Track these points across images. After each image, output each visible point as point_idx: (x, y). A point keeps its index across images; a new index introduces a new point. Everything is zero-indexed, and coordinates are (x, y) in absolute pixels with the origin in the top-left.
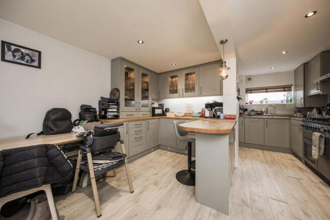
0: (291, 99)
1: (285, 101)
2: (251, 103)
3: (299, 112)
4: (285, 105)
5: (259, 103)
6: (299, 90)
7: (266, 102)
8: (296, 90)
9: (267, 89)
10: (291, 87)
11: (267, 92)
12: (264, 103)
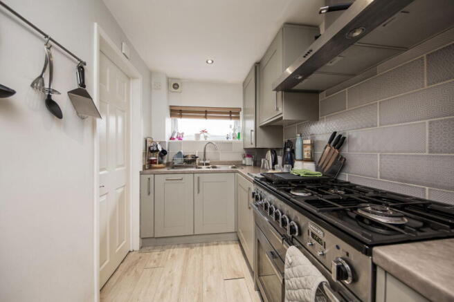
0: (239, 134)
1: (232, 137)
2: (180, 139)
3: (249, 156)
4: (231, 143)
5: (193, 139)
6: (249, 118)
7: (206, 137)
8: (245, 118)
9: (205, 113)
10: (238, 113)
11: (206, 117)
12: (202, 138)
